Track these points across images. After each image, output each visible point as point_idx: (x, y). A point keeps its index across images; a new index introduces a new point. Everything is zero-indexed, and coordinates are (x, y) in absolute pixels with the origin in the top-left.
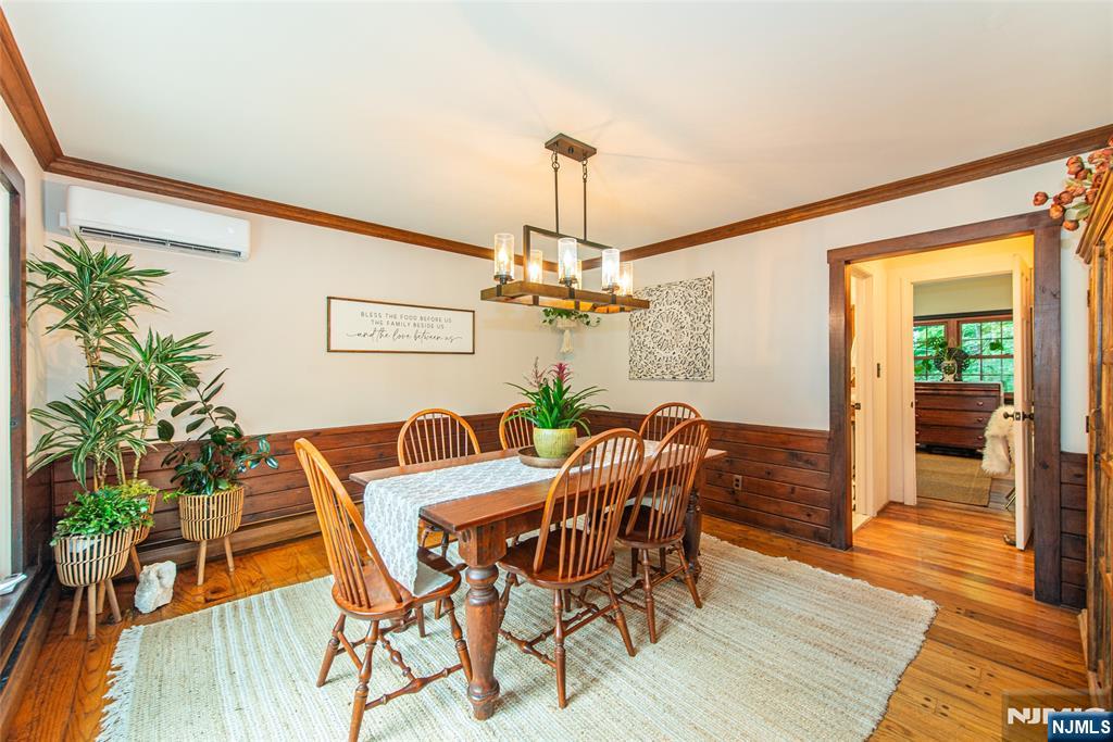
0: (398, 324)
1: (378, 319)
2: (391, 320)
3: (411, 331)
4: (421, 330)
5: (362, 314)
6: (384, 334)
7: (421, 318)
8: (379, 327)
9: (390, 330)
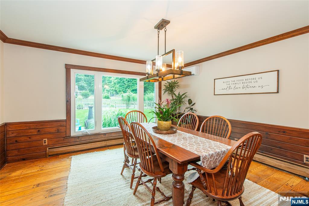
0: (236, 84)
1: (228, 83)
2: (233, 83)
3: (241, 85)
4: (246, 85)
5: (224, 82)
6: (230, 88)
7: (246, 80)
8: (229, 86)
9: (233, 86)
